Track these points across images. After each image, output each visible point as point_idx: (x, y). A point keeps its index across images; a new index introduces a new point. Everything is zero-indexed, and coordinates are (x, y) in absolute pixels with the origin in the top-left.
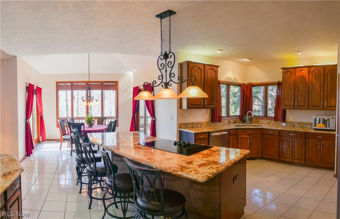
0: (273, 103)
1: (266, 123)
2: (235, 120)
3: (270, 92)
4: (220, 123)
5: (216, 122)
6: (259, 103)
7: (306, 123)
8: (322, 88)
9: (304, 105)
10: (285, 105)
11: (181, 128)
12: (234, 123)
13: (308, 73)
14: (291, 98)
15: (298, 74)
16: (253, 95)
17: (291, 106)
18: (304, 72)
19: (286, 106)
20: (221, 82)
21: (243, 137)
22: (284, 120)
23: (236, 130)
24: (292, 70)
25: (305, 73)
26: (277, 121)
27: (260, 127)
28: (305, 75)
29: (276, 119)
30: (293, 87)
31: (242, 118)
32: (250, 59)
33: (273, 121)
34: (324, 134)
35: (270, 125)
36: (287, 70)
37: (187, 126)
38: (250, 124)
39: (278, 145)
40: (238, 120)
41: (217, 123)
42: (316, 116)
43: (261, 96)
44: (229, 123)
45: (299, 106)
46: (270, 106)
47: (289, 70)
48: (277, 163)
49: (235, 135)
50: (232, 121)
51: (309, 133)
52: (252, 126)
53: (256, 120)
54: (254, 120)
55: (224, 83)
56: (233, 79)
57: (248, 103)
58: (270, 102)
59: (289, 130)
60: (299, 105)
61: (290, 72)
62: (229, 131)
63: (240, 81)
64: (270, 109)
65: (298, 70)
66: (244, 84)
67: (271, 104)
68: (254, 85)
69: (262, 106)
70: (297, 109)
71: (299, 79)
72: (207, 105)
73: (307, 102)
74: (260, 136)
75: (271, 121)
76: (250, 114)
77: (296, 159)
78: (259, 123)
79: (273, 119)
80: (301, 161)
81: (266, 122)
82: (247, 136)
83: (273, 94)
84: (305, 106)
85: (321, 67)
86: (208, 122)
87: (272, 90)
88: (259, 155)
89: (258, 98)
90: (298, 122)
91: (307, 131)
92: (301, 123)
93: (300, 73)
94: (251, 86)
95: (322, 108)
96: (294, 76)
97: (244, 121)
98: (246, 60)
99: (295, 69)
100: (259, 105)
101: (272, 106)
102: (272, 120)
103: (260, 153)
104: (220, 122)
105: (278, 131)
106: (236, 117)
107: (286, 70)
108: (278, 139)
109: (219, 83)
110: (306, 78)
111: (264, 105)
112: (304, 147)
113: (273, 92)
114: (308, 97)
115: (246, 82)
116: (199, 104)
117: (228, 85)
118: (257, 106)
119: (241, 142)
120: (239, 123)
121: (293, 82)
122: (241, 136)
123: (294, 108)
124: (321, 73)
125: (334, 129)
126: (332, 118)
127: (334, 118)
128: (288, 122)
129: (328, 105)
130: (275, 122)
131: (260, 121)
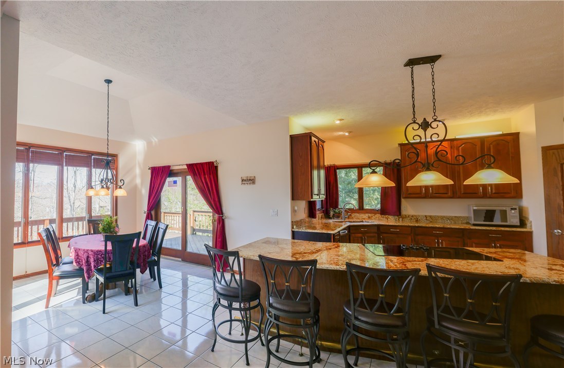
15: (430, 151)
17: (421, 193)
19: (410, 194)
21: (356, 236)
22: (398, 212)
24: (418, 146)
26: (385, 215)
29: (383, 211)
32: (350, 132)
33: (378, 215)
34: (501, 231)
35: (372, 220)
37: (298, 225)
45: (435, 193)
65: (430, 145)
68: (340, 167)
71: (433, 157)
73: (450, 188)
74: (377, 236)
75: (373, 215)
79: (379, 212)
81: (365, 216)
82: (361, 235)
90: (426, 216)
92: (430, 216)
93: (434, 149)
94: (336, 168)
95: (483, 196)
96: (422, 154)
102: (376, 214)
105: (410, 229)
107: (407, 147)
122: (353, 236)
123: (425, 197)
125: (518, 224)
126: (511, 209)
127: (516, 209)
128: (406, 217)
129: (494, 192)
130: (383, 216)
131: (353, 215)
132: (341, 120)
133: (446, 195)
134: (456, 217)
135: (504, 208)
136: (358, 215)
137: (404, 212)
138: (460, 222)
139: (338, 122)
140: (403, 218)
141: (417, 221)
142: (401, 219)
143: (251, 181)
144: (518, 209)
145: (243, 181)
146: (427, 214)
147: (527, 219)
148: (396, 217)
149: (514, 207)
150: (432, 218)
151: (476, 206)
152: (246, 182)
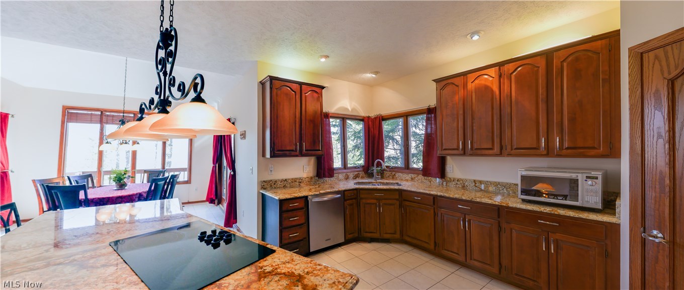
0: (418, 145)
1: (407, 178)
2: (356, 173)
3: (413, 129)
4: (332, 179)
5: (325, 176)
6: (395, 147)
7: (496, 182)
8: (542, 106)
9: (491, 147)
11: (265, 189)
12: (356, 178)
13: (498, 79)
14: (458, 135)
15: (470, 86)
16: (385, 133)
17: (458, 149)
18: (486, 78)
20: (330, 115)
21: (368, 202)
22: (442, 173)
23: (355, 191)
24: (456, 81)
25: (491, 79)
26: (428, 176)
27: (396, 187)
28: (489, 84)
29: (426, 172)
30: (461, 112)
31: (367, 170)
32: (376, 73)
33: (421, 177)
35: (416, 183)
36: (445, 82)
37: (275, 186)
38: (380, 181)
39: (433, 223)
40: (362, 174)
41: (327, 179)
42: (526, 170)
43: (398, 136)
44: (347, 178)
45: (476, 149)
46: (413, 151)
47: (450, 81)
48: (432, 257)
49: (355, 199)
50: (351, 175)
51: (508, 207)
52: (383, 184)
53: (390, 173)
54: (387, 174)
55: (335, 117)
56: (350, 109)
57: (376, 146)
58: (413, 144)
59: (457, 196)
60: (475, 146)
61: (453, 84)
62: (343, 193)
63: (363, 114)
64: (414, 155)
65: (471, 77)
66: (369, 117)
67: (415, 146)
68: (385, 118)
69: (400, 150)
70: (471, 155)
71: (474, 94)
72: (306, 150)
73: (497, 140)
74: (398, 203)
75: (416, 175)
76: (379, 164)
77: (475, 260)
78: (396, 179)
79: (421, 172)
80: (487, 267)
81: (409, 176)
82: (374, 201)
83: (418, 131)
85: (539, 57)
86: (311, 178)
87: (415, 126)
88: (398, 236)
89: (393, 139)
90: (475, 181)
91: (505, 205)
92: (480, 181)
93: (476, 82)
94: (381, 119)
95: (545, 153)
96: (461, 92)
97: (371, 175)
98: (369, 76)
99: (465, 77)
100: (394, 149)
101: (417, 150)
102: (418, 174)
103: (398, 232)
104: (332, 177)
105: (432, 197)
106: (358, 168)
107: (443, 83)
108: (432, 211)
109: (327, 116)
110: (492, 90)
111: (403, 149)
112: (496, 238)
113: (419, 128)
114: (499, 131)
115: (372, 115)
116: (292, 149)
117: (343, 119)
118: (391, 151)
119: (365, 210)
120: (362, 178)
121: (461, 103)
122: (364, 201)
123: (464, 153)
124: (537, 71)
125: (600, 206)
126: (587, 177)
127: (597, 178)
128: (451, 180)
129: (566, 145)
130: (426, 177)
131: (398, 175)
132: (327, 57)
133: (490, 152)
136: (402, 175)
137: (448, 173)
140: (447, 183)
141: (464, 187)
142: (444, 184)
144: (600, 177)
146: (477, 178)
148: (440, 180)
149: (594, 174)
150: (481, 185)
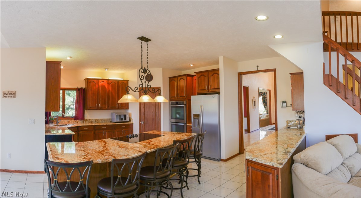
8: (117, 95)
10: (90, 107)
13: (107, 84)
17: (95, 107)
18: (104, 83)
22: (83, 118)
26: (77, 120)
33: (73, 120)
36: (91, 80)
45: (101, 107)
61: (94, 82)
71: (101, 87)
73: (107, 104)
74: (77, 133)
75: (70, 120)
84: (105, 107)
85: (116, 81)
90: (95, 119)
91: (115, 124)
92: (97, 119)
93: (101, 83)
95: (117, 108)
96: (97, 86)
99: (98, 80)
110: (105, 87)
121: (96, 90)
123: (98, 109)
124: (116, 85)
125: (129, 121)
126: (127, 114)
128: (87, 120)
130: (75, 121)
132: (71, 57)
134: (106, 119)
135: (125, 114)
136: (62, 120)
137: (86, 118)
138: (108, 121)
139: (69, 58)
140: (85, 121)
141: (91, 122)
142: (84, 122)
143: (12, 94)
144: (129, 114)
145: (4, 94)
146: (96, 118)
147: (131, 118)
148: (82, 121)
150: (97, 121)
151: (117, 113)
152: (8, 96)
